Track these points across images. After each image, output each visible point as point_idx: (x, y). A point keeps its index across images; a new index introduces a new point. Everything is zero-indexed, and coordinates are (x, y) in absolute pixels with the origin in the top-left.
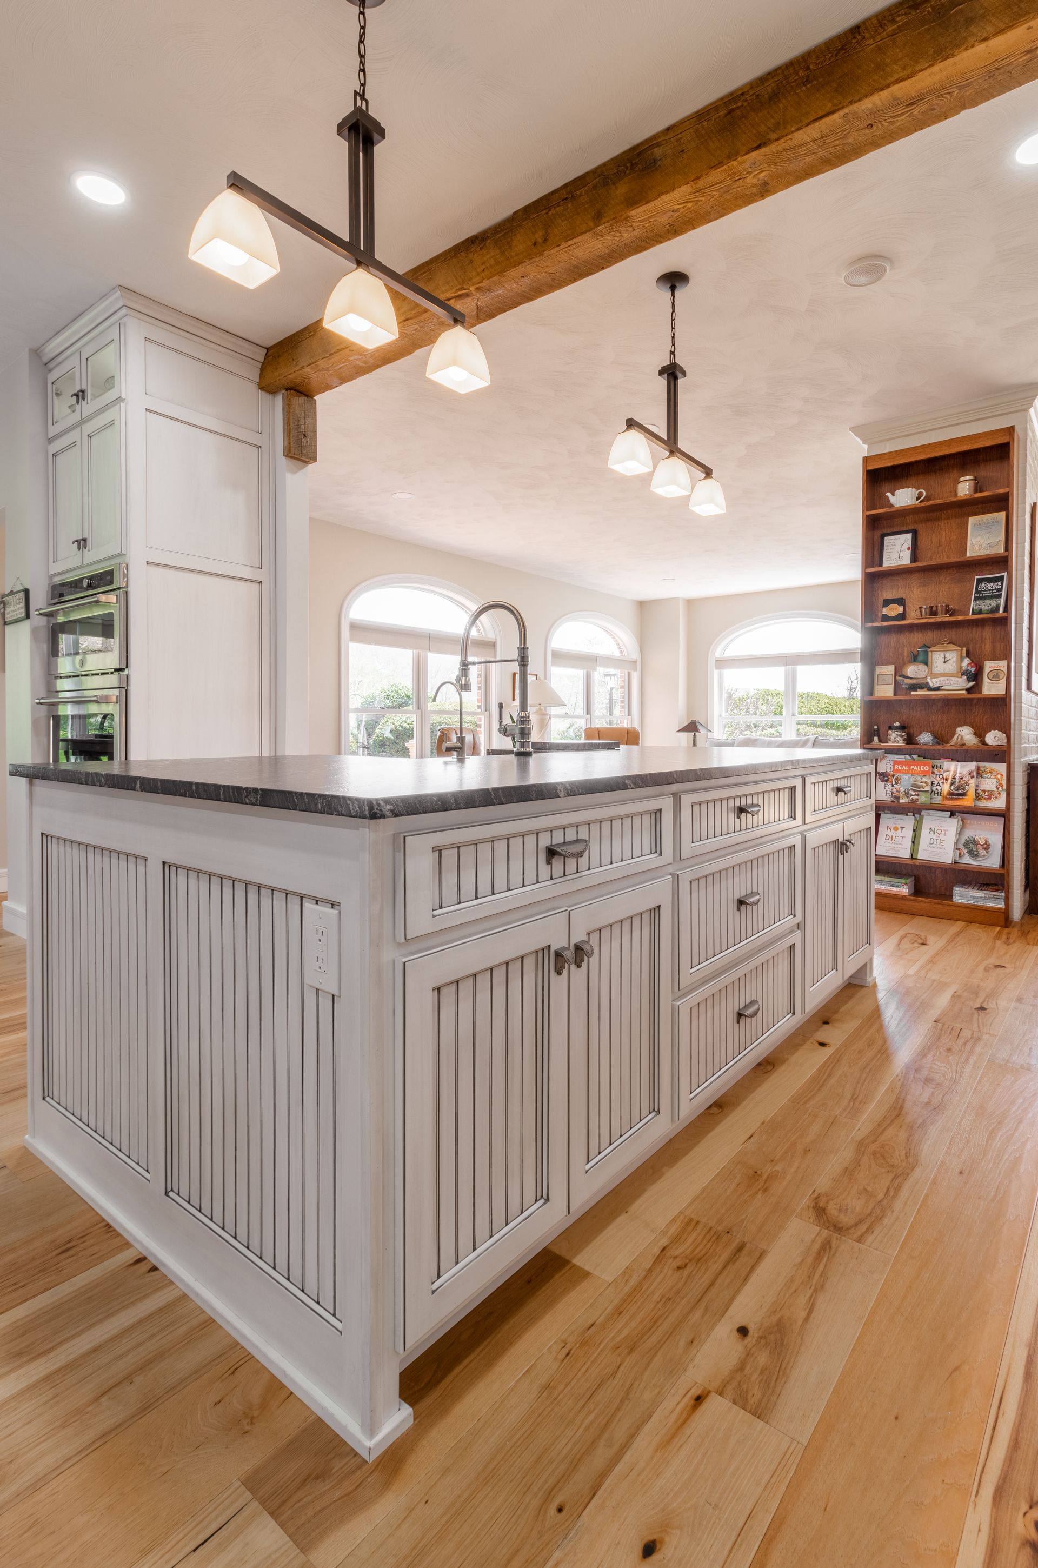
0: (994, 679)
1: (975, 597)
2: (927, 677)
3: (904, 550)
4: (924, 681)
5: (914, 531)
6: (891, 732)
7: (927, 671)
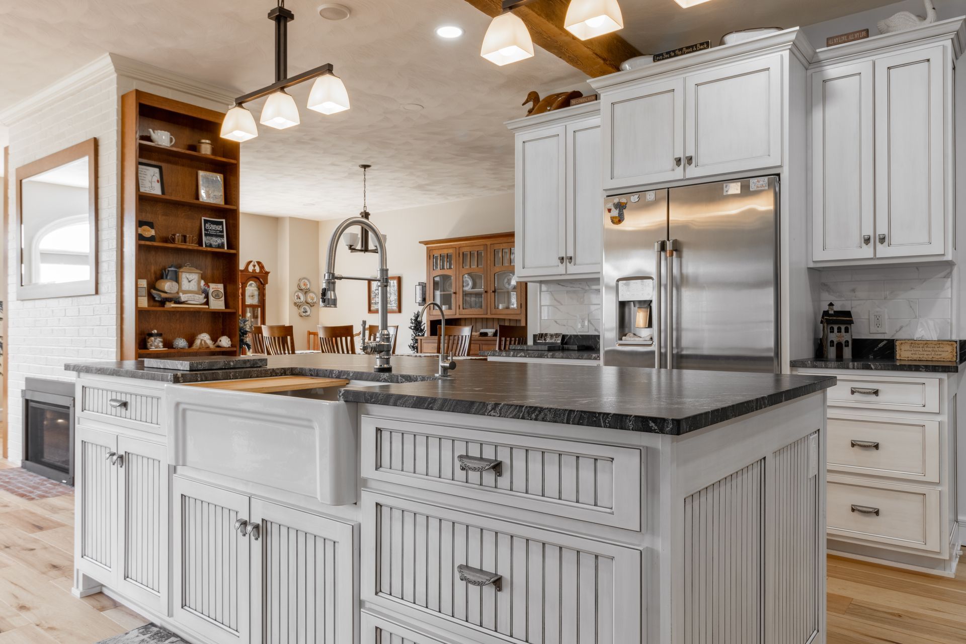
0: (216, 297)
1: (205, 233)
2: (178, 293)
3: (154, 182)
4: (176, 295)
5: (160, 168)
6: (153, 338)
7: (178, 288)
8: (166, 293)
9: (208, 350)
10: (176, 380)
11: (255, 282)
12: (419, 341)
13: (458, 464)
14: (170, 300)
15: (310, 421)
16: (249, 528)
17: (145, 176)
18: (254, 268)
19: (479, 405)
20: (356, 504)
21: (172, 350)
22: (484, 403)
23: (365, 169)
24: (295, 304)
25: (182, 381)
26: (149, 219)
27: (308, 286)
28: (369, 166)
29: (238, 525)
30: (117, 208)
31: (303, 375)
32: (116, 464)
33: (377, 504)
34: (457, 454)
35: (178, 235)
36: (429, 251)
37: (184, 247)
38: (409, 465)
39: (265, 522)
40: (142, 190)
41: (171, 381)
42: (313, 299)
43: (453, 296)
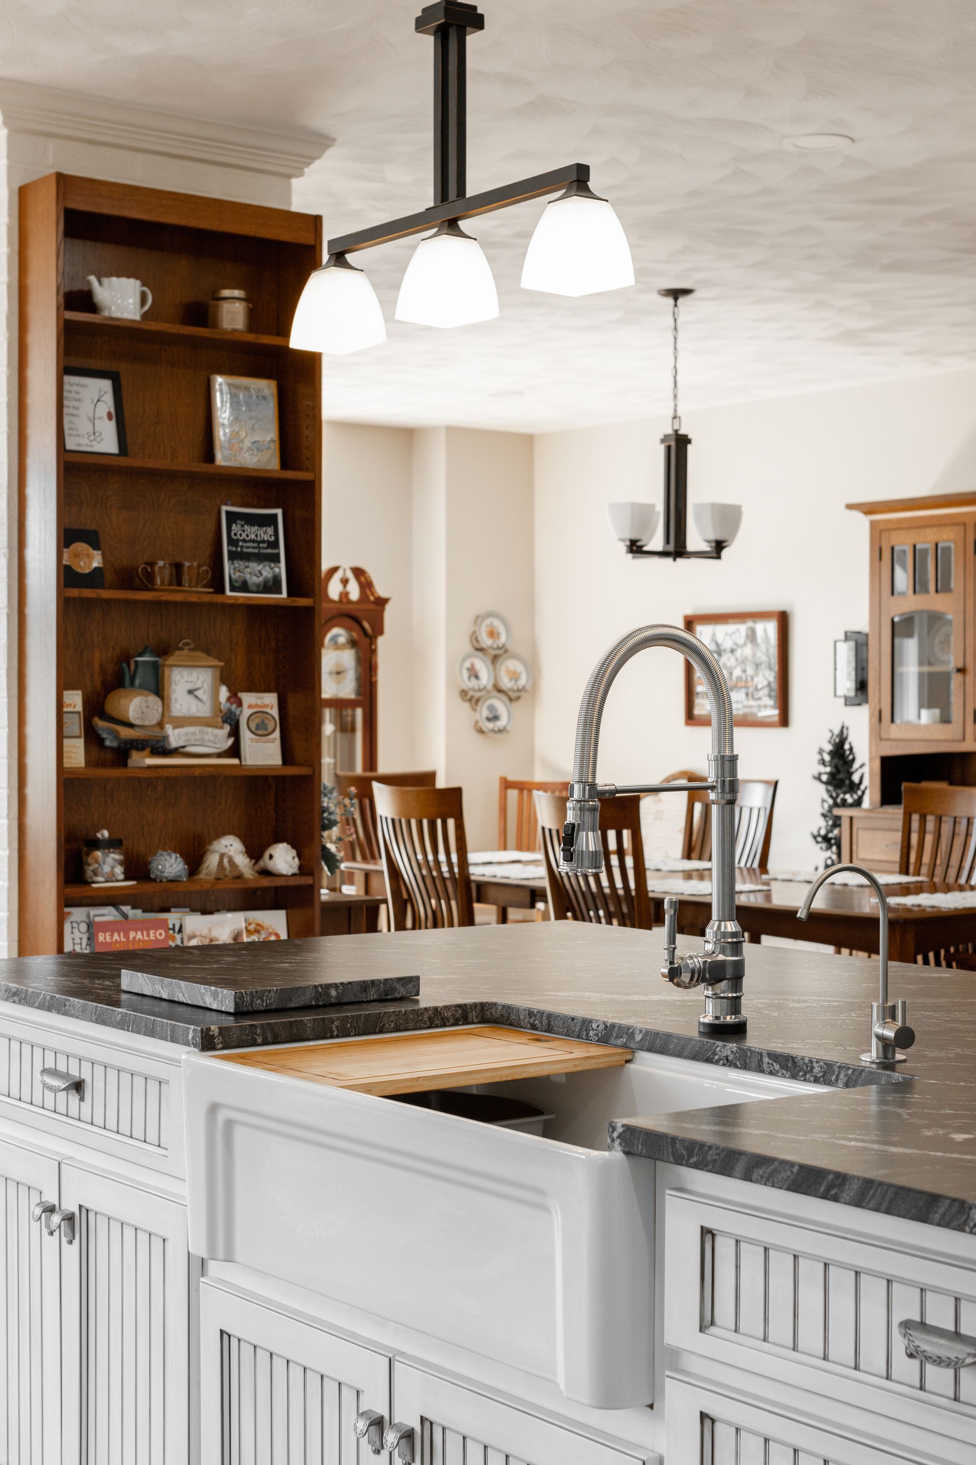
0: (259, 732)
1: (229, 552)
2: (161, 725)
3: (100, 418)
4: (156, 732)
5: (114, 377)
6: (99, 854)
7: (160, 710)
8: (131, 725)
9: (239, 885)
10: (207, 1044)
11: (348, 629)
12: (845, 824)
13: (899, 1344)
14: (140, 745)
15: (540, 1192)
16: (391, 1437)
17: (76, 404)
18: (345, 586)
19: (950, 1205)
20: (651, 1406)
21: (148, 888)
22: (963, 1202)
23: (676, 299)
24: (464, 693)
25: (220, 1046)
26: (90, 525)
27: (503, 639)
28: (687, 292)
29: (362, 1425)
30: (9, 498)
31: (511, 1025)
32: (56, 1234)
33: (703, 1416)
34: (897, 1319)
35: (161, 563)
36: (878, 533)
37: (178, 597)
38: (781, 1328)
39: (427, 1425)
40: (71, 444)
41: (195, 1046)
42: (515, 676)
43: (956, 681)
